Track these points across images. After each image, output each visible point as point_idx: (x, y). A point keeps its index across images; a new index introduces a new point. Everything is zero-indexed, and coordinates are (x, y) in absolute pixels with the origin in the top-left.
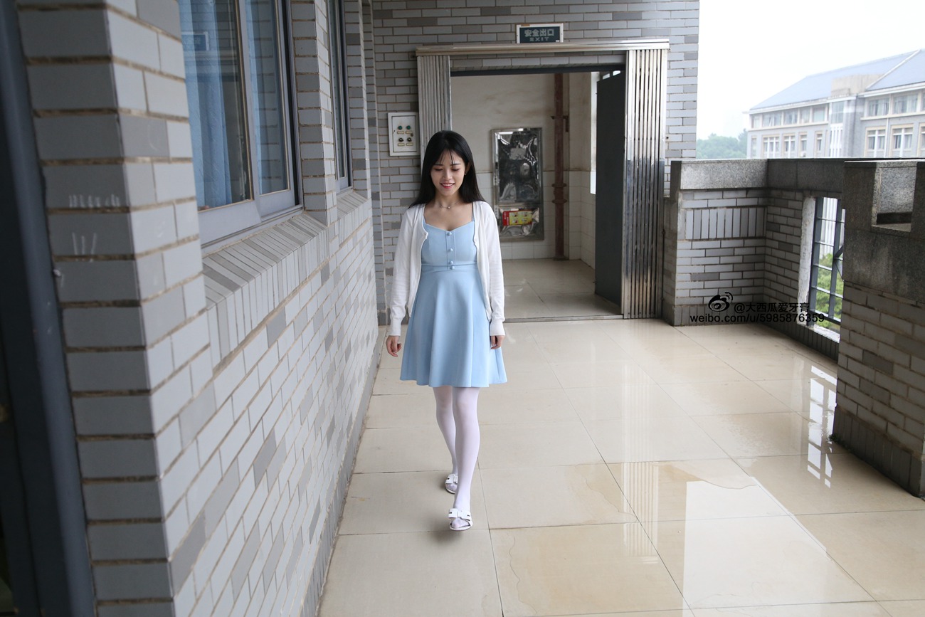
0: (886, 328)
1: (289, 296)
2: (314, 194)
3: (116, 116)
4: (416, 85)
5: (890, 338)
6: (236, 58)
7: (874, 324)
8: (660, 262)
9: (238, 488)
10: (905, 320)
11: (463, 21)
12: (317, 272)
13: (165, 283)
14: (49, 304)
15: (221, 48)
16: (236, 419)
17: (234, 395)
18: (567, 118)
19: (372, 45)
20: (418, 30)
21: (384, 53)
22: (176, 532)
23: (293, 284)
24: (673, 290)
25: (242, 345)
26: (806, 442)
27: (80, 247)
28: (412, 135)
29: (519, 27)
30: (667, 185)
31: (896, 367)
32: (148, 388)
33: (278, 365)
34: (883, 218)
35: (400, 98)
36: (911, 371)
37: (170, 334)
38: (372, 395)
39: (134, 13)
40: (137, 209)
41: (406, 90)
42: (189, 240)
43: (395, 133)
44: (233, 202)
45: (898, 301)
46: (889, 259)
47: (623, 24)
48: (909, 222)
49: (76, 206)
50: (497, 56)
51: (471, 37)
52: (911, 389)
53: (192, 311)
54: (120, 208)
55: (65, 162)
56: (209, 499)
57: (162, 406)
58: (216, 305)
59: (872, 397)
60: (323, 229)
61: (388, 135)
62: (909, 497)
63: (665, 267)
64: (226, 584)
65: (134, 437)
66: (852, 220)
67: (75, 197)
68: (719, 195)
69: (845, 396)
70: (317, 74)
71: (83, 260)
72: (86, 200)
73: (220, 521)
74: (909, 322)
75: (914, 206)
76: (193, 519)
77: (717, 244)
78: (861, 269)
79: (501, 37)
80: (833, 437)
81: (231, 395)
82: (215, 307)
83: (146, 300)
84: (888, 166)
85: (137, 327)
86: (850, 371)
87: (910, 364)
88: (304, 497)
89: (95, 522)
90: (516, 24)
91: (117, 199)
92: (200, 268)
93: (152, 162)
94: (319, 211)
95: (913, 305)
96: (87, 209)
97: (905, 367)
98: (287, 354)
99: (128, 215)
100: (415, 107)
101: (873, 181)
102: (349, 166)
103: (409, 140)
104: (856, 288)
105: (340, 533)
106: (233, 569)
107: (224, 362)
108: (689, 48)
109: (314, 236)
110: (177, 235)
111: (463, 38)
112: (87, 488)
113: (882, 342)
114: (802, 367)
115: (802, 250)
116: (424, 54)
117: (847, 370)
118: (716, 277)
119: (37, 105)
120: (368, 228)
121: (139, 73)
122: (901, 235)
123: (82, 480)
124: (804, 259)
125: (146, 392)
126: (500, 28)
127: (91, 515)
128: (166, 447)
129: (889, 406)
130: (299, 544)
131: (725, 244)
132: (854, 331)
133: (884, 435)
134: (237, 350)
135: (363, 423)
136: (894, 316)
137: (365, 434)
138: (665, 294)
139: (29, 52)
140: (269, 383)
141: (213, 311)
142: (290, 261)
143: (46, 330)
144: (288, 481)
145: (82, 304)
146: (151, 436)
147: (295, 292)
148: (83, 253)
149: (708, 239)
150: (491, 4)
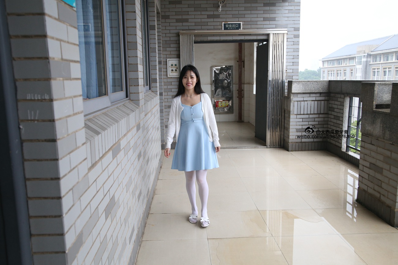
0: (380, 154)
1: (122, 137)
2: (134, 93)
3: (48, 60)
4: (179, 47)
5: (381, 158)
6: (102, 35)
7: (374, 152)
8: (283, 123)
9: (98, 220)
10: (388, 150)
11: (199, 20)
12: (135, 127)
13: (68, 132)
14: (17, 140)
15: (95, 30)
16: (98, 190)
17: (97, 180)
18: (244, 62)
19: (160, 30)
20: (180, 24)
21: (166, 34)
22: (70, 240)
23: (124, 132)
24: (289, 136)
25: (101, 158)
26: (345, 202)
27: (31, 116)
28: (177, 68)
29: (223, 23)
30: (286, 91)
31: (384, 170)
32: (59, 177)
33: (117, 167)
34: (378, 106)
35: (172, 53)
36: (391, 172)
37: (69, 153)
38: (158, 180)
39: (57, 17)
40: (56, 100)
41: (175, 49)
42: (79, 113)
43: (170, 67)
44: (99, 97)
45: (384, 142)
46: (381, 124)
47: (267, 22)
48: (389, 108)
49: (30, 98)
50: (214, 35)
51: (203, 27)
52: (390, 180)
53: (79, 143)
54: (49, 100)
55: (26, 80)
56: (85, 226)
57: (65, 185)
58: (90, 141)
59: (374, 183)
60: (138, 108)
61: (167, 68)
62: (390, 227)
63: (285, 126)
64: (92, 263)
65: (53, 198)
66: (365, 107)
67: (29, 95)
68: (308, 95)
69: (362, 183)
70: (136, 42)
71: (32, 121)
72: (34, 96)
73: (89, 235)
74: (390, 151)
75: (391, 101)
76: (77, 234)
77: (307, 116)
78: (369, 128)
79: (216, 27)
80: (357, 200)
81: (96, 180)
82: (89, 142)
83: (59, 139)
84: (380, 84)
85: (55, 151)
86: (365, 172)
87: (390, 169)
88: (127, 224)
89: (34, 235)
90: (222, 22)
91: (48, 96)
92: (83, 125)
93: (63, 80)
94: (136, 100)
95: (391, 144)
96: (34, 100)
97: (388, 171)
98: (121, 162)
99: (52, 102)
100: (178, 56)
101: (374, 91)
102: (150, 81)
103: (176, 70)
104: (367, 136)
105: (143, 240)
106: (95, 256)
107: (93, 166)
108: (296, 33)
109: (133, 111)
110: (73, 111)
111: (200, 27)
112: (32, 220)
113: (378, 160)
114: (344, 170)
115: (344, 119)
116: (183, 34)
117: (363, 171)
119: (14, 55)
120: (158, 108)
121: (58, 42)
122: (386, 114)
123: (29, 217)
124: (345, 123)
125: (58, 179)
126: (215, 24)
127: (33, 232)
128: (66, 202)
129: (381, 187)
130: (124, 245)
131: (311, 116)
132: (366, 155)
133: (379, 200)
134: (99, 160)
135: (154, 192)
136: (383, 148)
137: (154, 197)
138: (285, 137)
139: (11, 33)
140: (112, 174)
141: (89, 144)
142: (123, 123)
143: (15, 152)
144: (120, 217)
145: (31, 141)
146: (60, 198)
147: (125, 135)
148: (32, 118)
149: (304, 114)
150: (212, 13)
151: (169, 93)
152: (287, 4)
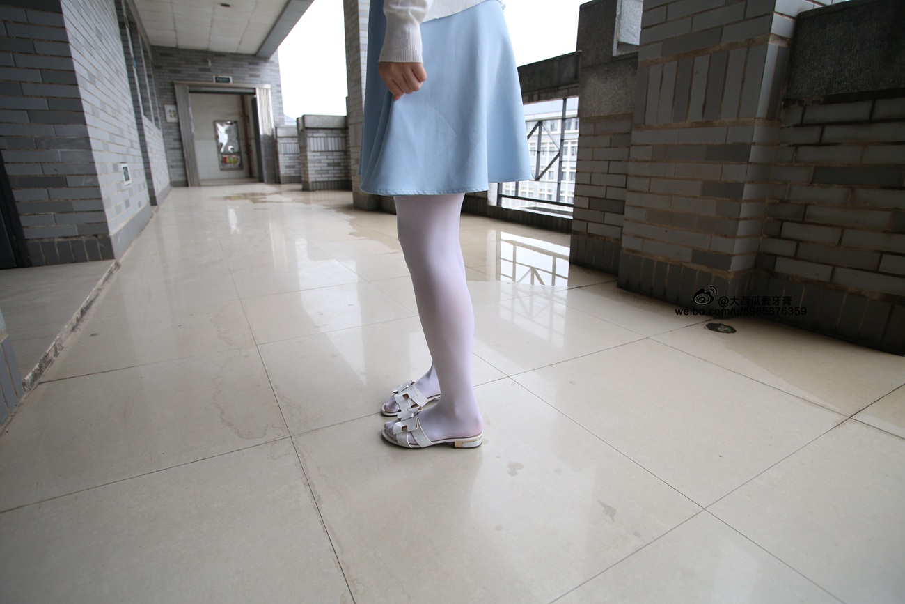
4: (175, 95)
11: (192, 72)
20: (174, 75)
21: (162, 82)
28: (175, 114)
30: (275, 136)
35: (169, 100)
41: (171, 97)
43: (168, 113)
47: (253, 79)
50: (206, 86)
51: (196, 79)
61: (165, 114)
62: (308, 193)
77: (292, 156)
79: (207, 80)
90: (213, 75)
100: (175, 103)
103: (174, 116)
108: (278, 89)
111: (193, 79)
116: (177, 84)
118: (293, 167)
126: (206, 76)
131: (296, 155)
138: (278, 174)
149: (288, 154)
150: (202, 67)
151: (171, 137)
152: (268, 64)
